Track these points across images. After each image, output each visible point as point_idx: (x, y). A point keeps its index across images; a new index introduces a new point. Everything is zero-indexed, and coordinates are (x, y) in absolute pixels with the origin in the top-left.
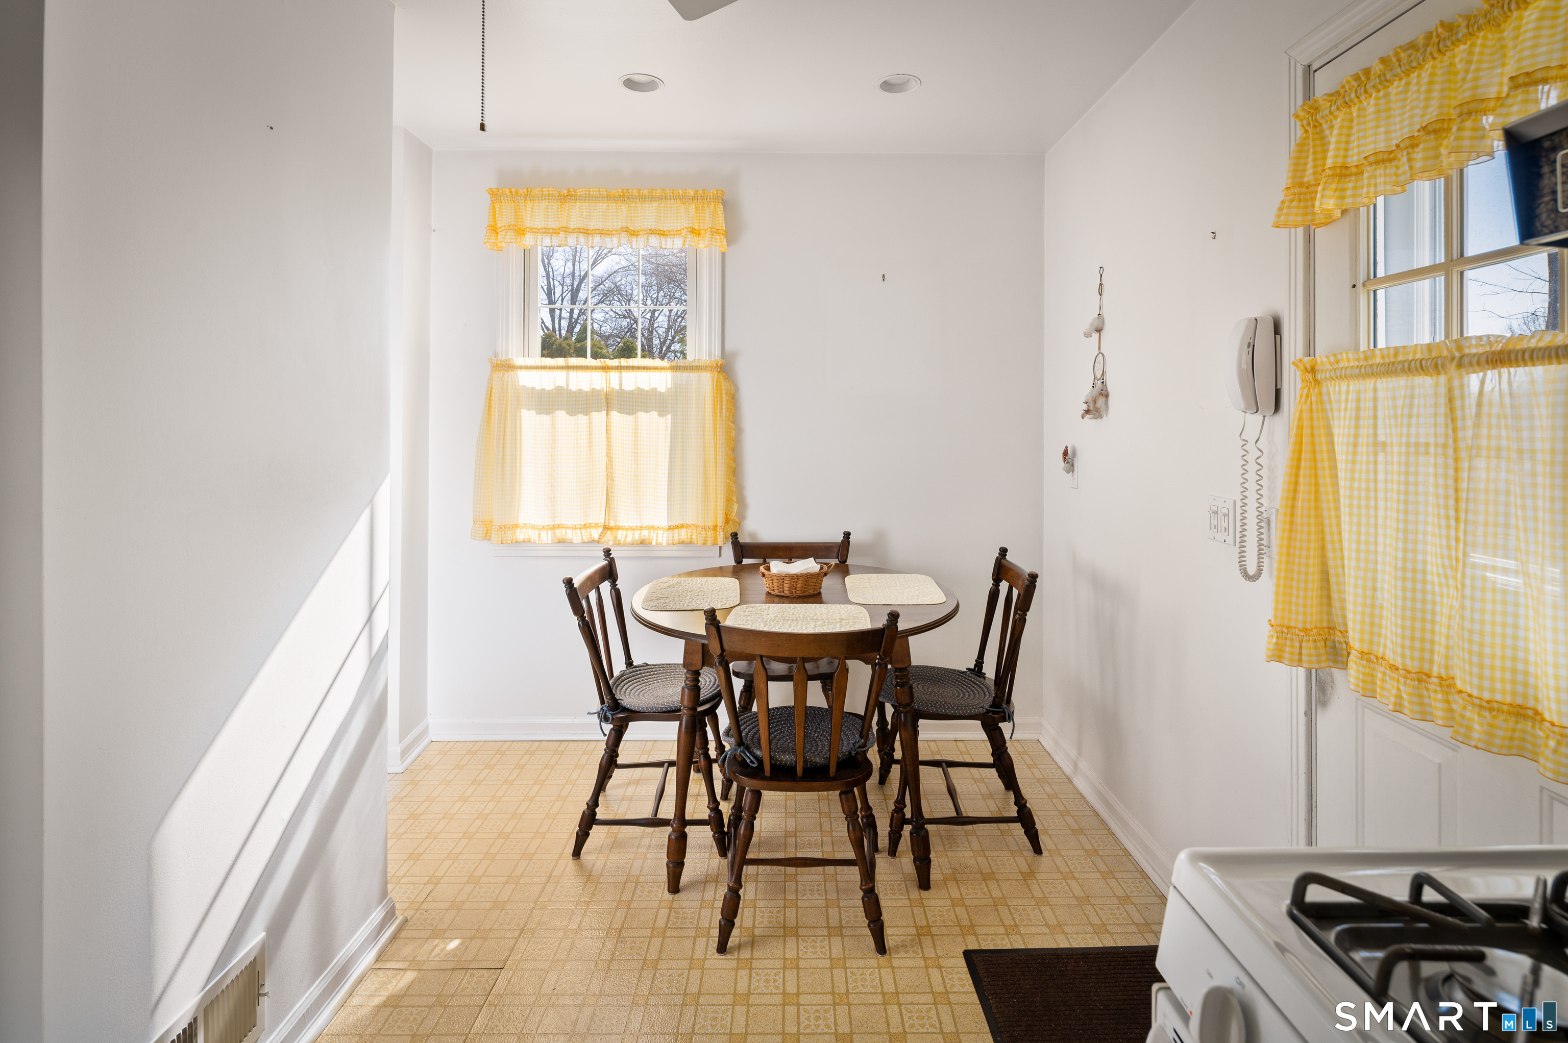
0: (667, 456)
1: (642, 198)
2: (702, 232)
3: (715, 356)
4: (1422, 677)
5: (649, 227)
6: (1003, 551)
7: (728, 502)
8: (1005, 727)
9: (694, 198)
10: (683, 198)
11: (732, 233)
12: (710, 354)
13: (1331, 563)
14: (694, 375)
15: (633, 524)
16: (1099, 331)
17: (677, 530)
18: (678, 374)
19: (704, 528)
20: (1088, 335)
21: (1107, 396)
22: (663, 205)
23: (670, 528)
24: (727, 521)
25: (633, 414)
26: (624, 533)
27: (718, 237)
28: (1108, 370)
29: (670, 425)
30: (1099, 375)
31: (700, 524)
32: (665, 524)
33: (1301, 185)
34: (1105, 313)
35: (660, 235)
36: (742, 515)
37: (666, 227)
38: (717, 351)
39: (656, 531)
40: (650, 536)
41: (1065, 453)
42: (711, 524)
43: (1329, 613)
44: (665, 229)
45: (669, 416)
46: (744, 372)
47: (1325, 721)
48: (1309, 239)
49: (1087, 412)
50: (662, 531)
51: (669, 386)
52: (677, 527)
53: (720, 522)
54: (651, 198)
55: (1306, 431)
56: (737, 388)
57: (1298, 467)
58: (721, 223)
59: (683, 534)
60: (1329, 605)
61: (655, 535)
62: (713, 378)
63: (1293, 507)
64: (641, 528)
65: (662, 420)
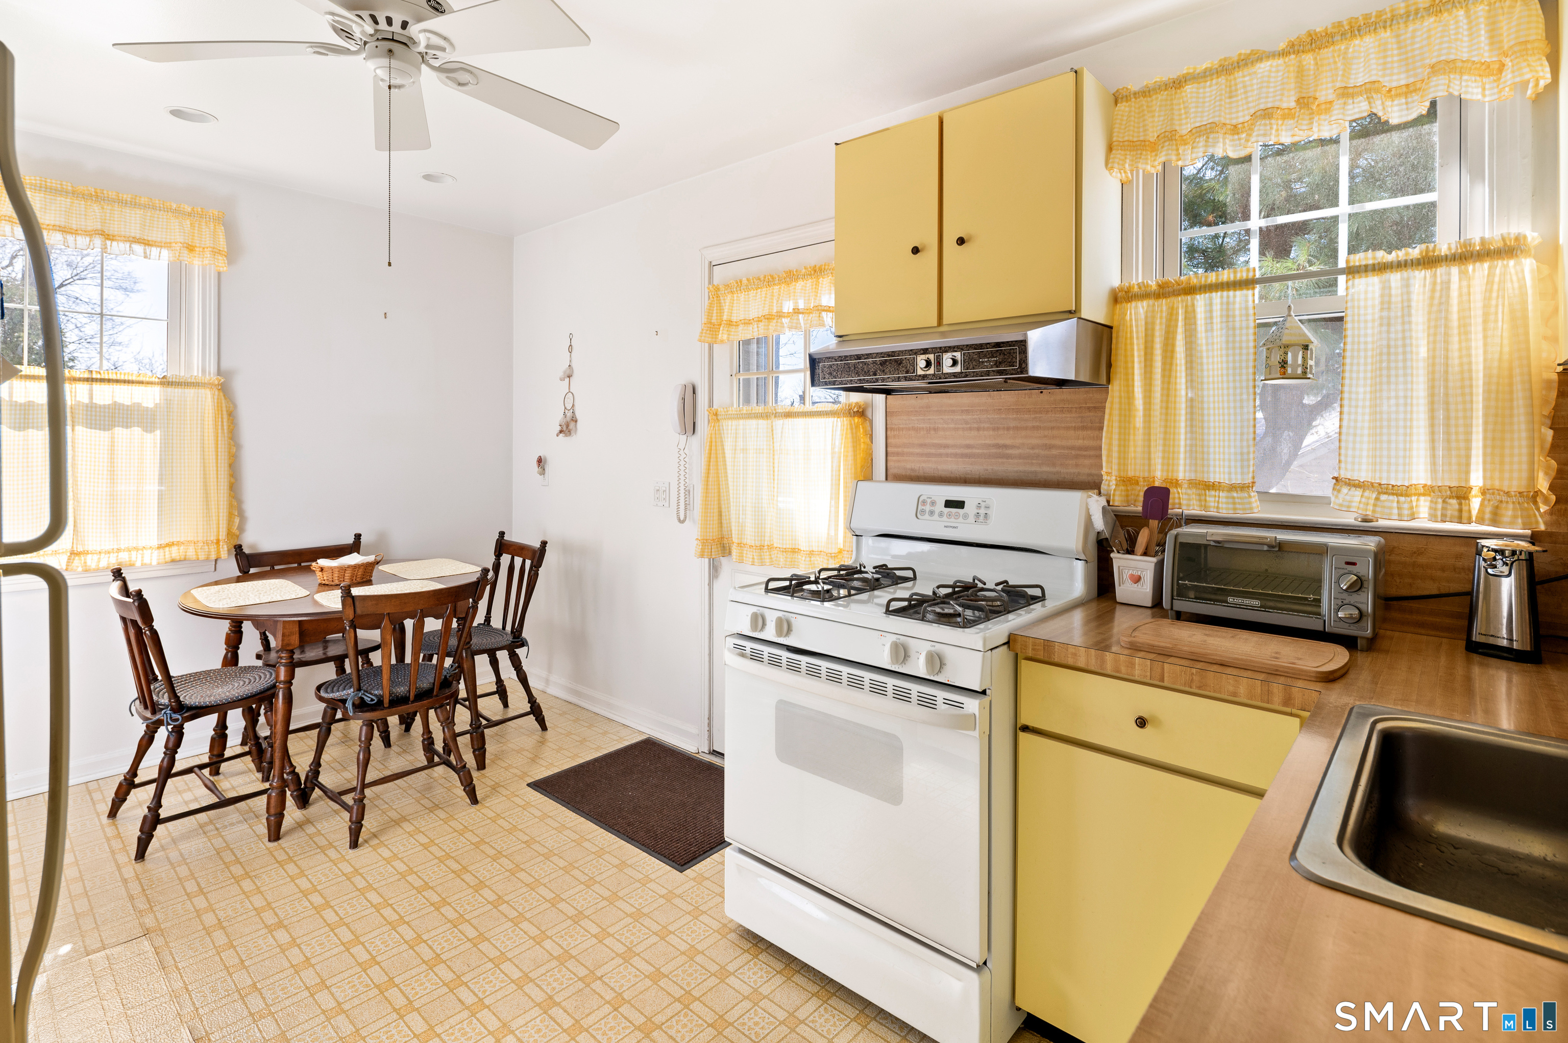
0: (157, 473)
1: (123, 203)
2: (197, 249)
3: (210, 374)
4: (761, 547)
5: (133, 235)
6: (502, 534)
7: (230, 516)
8: (521, 652)
9: (190, 215)
10: (177, 212)
11: (232, 253)
12: (204, 371)
13: (723, 506)
14: (190, 392)
15: (108, 547)
16: (569, 377)
17: (167, 549)
18: (170, 390)
19: (206, 543)
20: (562, 379)
21: (576, 421)
22: (149, 214)
23: (160, 547)
24: (229, 534)
25: (109, 430)
26: (96, 557)
27: (220, 258)
28: (576, 404)
29: (158, 442)
30: (569, 406)
31: (200, 539)
32: (155, 543)
33: (711, 323)
34: (573, 365)
35: (145, 244)
36: (241, 529)
37: (153, 236)
38: (213, 368)
39: (140, 552)
40: (130, 558)
41: (540, 461)
42: (213, 538)
43: (721, 531)
44: (150, 238)
45: (158, 432)
46: (242, 389)
47: (717, 585)
48: (711, 348)
49: (561, 432)
50: (149, 551)
51: (158, 401)
52: (168, 545)
53: (223, 535)
54: (134, 204)
55: (713, 444)
56: (235, 406)
57: (710, 462)
58: (222, 244)
59: (175, 553)
60: (721, 527)
61: (139, 556)
62: (214, 395)
63: (707, 481)
64: (119, 550)
65: (148, 436)
